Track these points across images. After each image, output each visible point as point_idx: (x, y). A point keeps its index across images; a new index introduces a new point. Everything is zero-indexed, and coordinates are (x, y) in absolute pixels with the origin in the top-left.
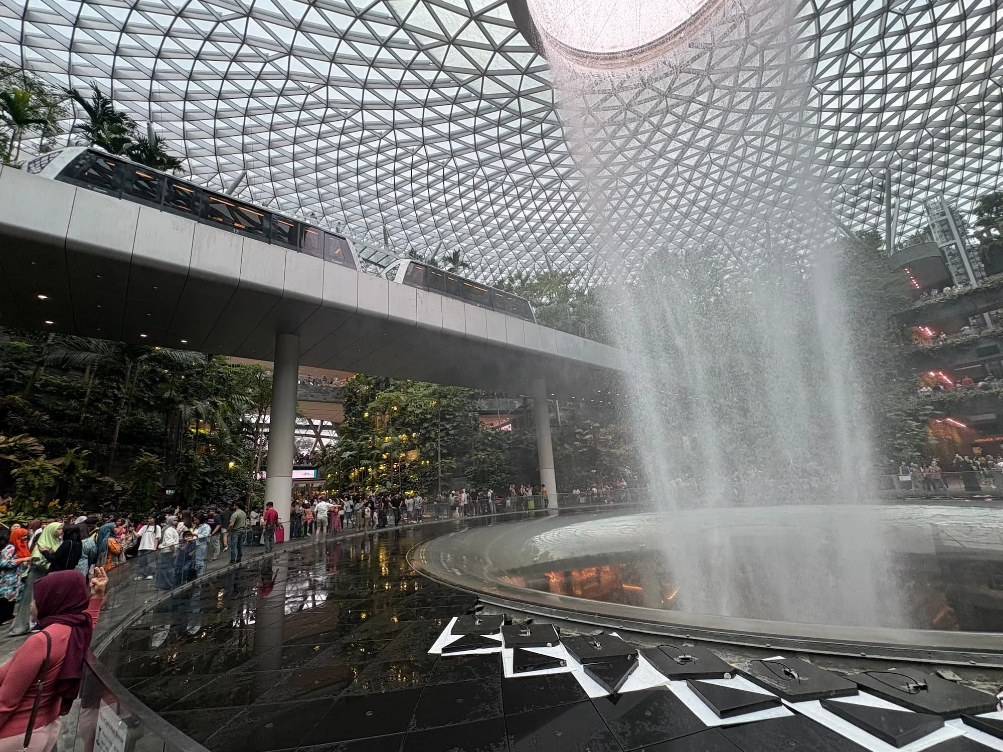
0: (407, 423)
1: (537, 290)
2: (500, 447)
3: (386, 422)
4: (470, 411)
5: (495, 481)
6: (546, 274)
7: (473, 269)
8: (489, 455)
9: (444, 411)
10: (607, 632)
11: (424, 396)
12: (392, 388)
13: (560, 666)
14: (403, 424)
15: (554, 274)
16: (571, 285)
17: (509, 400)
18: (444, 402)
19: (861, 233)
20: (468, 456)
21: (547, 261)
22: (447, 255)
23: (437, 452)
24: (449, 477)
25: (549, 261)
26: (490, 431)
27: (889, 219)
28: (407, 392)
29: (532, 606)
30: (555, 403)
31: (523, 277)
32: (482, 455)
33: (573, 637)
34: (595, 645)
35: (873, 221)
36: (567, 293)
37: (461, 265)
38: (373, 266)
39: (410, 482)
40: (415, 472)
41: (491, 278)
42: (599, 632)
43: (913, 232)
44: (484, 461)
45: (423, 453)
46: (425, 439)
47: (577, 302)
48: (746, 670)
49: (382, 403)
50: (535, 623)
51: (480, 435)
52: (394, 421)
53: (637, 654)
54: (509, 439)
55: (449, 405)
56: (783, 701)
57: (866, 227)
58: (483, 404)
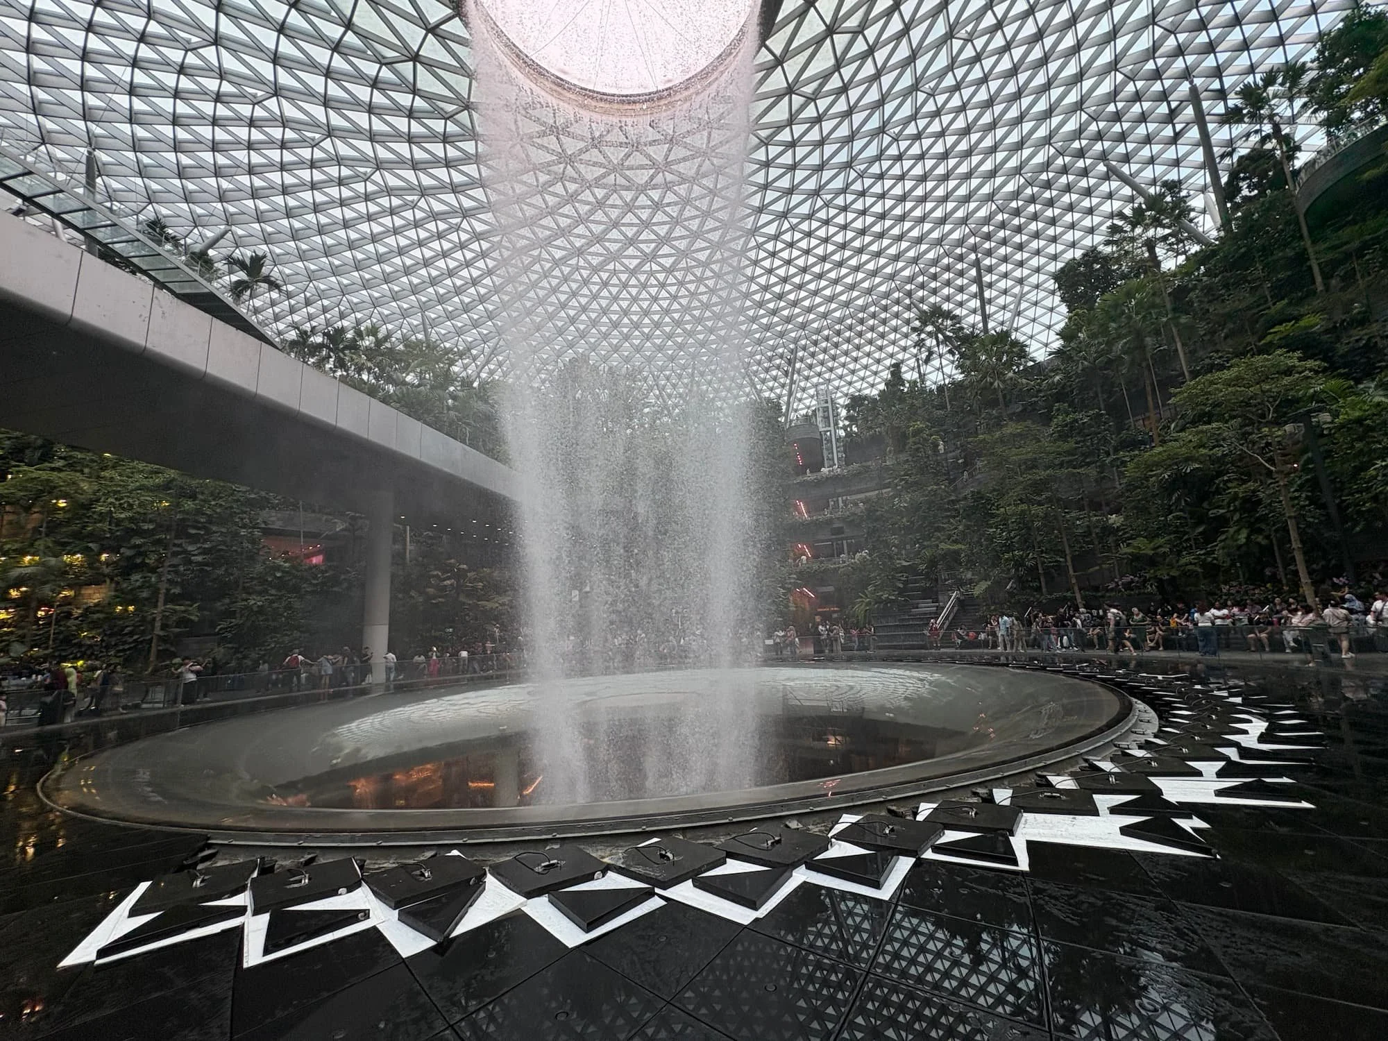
0: (91, 534)
1: (401, 360)
2: (296, 589)
3: (30, 526)
4: (244, 526)
5: (277, 642)
6: (420, 341)
7: (289, 296)
8: (273, 602)
9: (183, 520)
10: (442, 853)
11: (142, 488)
12: (61, 463)
13: (358, 921)
14: (77, 536)
15: (432, 346)
16: (455, 369)
17: (325, 517)
18: (189, 505)
19: (769, 400)
20: (227, 601)
21: (423, 323)
22: (237, 254)
23: (156, 592)
24: (178, 635)
25: (426, 325)
26: (279, 562)
27: (790, 394)
28: (98, 477)
29: (318, 835)
30: (405, 531)
31: (380, 336)
32: (255, 601)
33: (388, 871)
34: (423, 875)
35: (778, 391)
36: (448, 378)
37: (264, 281)
38: (46, 217)
39: (80, 645)
40: (94, 625)
41: (321, 320)
42: (429, 854)
43: (804, 412)
44: (261, 611)
45: (122, 591)
46: (127, 568)
47: (461, 394)
48: (620, 864)
49: (25, 489)
50: (322, 861)
51: (259, 568)
52: (53, 527)
53: (485, 874)
54: (315, 578)
55: (199, 512)
56: (657, 890)
57: (773, 395)
58: (275, 519)
